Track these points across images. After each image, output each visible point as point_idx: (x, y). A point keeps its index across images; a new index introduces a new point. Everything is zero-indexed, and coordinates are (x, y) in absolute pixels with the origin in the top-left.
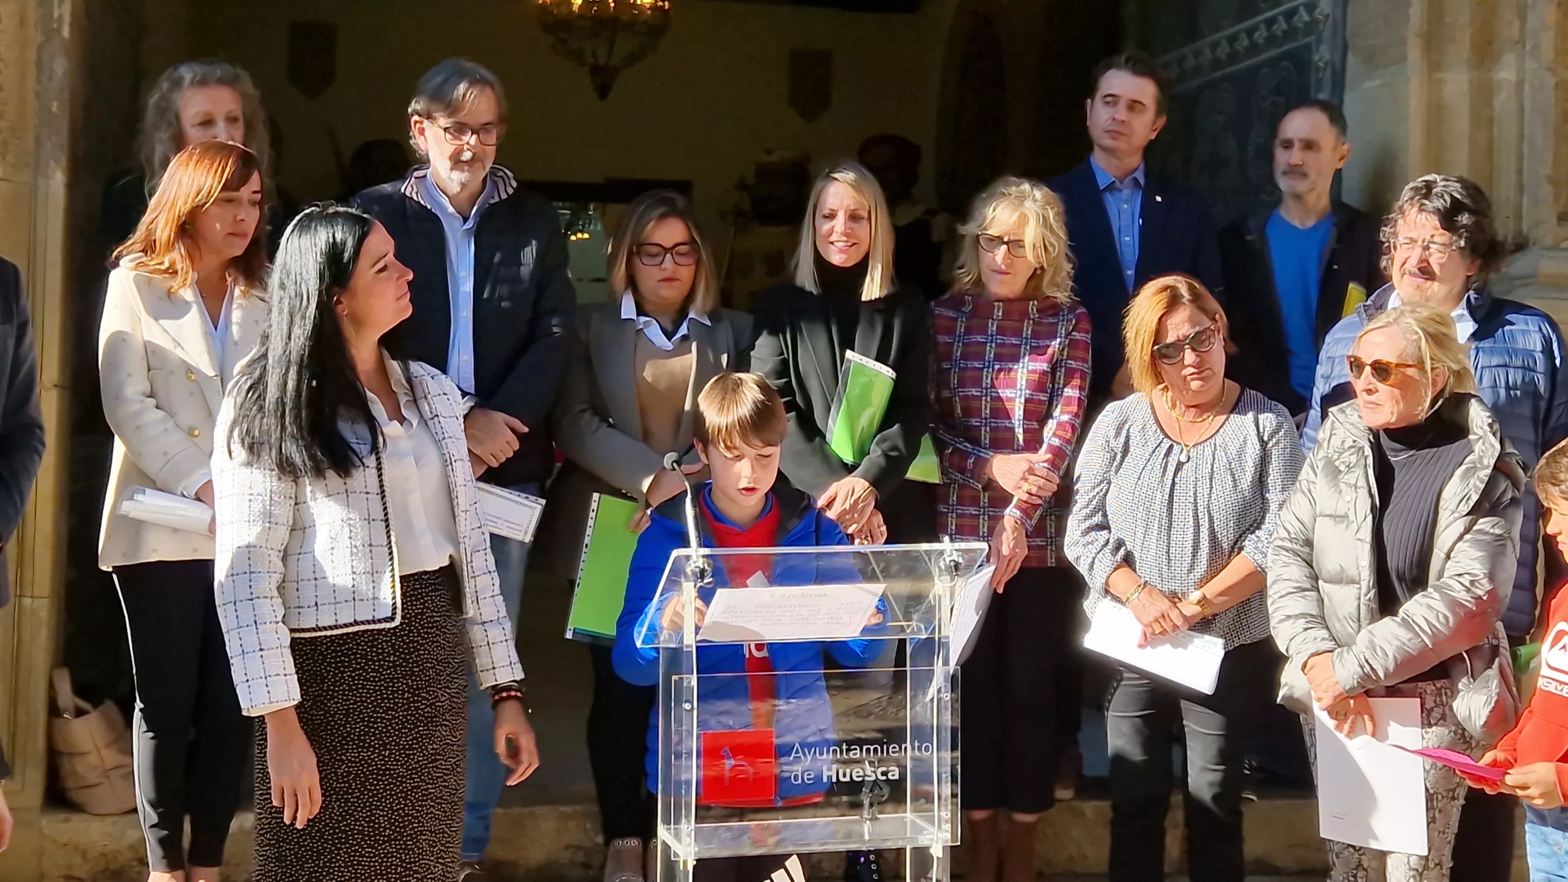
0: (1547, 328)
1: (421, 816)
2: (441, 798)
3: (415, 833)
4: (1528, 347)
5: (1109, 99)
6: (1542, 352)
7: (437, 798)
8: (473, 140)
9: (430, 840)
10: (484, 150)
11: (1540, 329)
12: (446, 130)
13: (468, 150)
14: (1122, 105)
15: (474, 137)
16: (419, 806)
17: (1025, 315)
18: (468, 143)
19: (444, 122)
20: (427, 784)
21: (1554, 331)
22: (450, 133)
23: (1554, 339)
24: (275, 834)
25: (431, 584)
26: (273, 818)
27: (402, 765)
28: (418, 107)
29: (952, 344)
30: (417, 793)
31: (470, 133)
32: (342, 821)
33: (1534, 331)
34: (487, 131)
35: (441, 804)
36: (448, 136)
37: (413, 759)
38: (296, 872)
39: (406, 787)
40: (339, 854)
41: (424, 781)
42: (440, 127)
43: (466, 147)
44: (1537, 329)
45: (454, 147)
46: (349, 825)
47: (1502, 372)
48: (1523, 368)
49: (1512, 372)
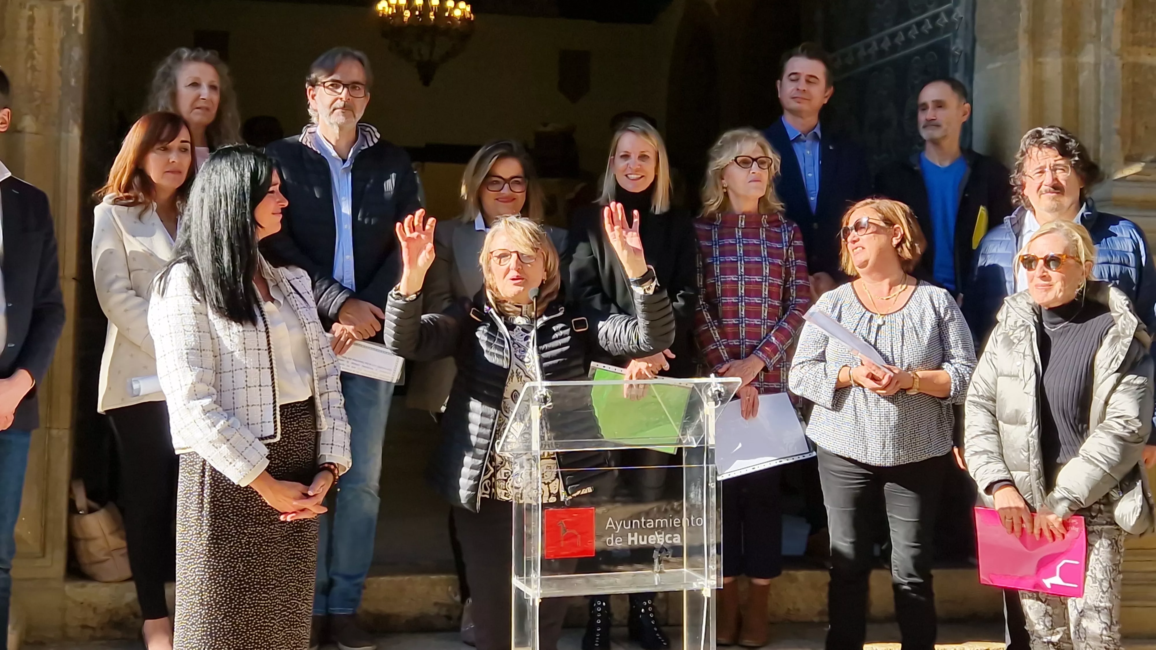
17: (760, 225)
25: (302, 410)
29: (712, 247)
47: (1106, 266)
48: (1120, 264)
49: (1112, 266)
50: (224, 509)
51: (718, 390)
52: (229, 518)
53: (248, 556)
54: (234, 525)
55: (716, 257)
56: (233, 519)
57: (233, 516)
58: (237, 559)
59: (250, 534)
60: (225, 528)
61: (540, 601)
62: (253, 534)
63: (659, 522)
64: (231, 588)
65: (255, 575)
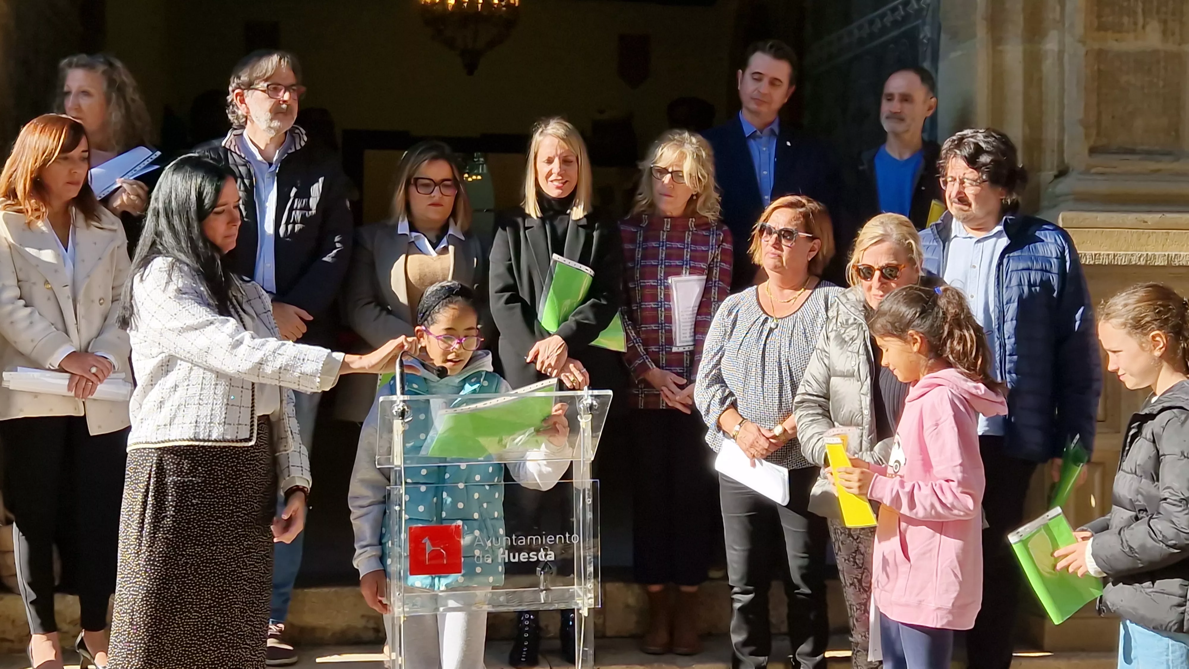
0: (1060, 240)
1: (236, 591)
2: (252, 579)
3: (230, 603)
4: (1046, 255)
5: (756, 76)
6: (1056, 258)
7: (249, 579)
9: (241, 608)
11: (1056, 240)
14: (766, 81)
16: (234, 584)
17: (686, 228)
20: (241, 569)
21: (1066, 242)
23: (1066, 247)
24: (131, 606)
26: (130, 594)
27: (224, 556)
29: (635, 249)
30: (234, 575)
32: (179, 597)
33: (1051, 243)
35: (252, 583)
37: (232, 552)
38: (143, 633)
39: (226, 571)
40: (175, 619)
41: (239, 567)
44: (1053, 241)
46: (183, 599)
47: (1025, 274)
48: (1042, 270)
49: (1033, 274)
55: (638, 261)
61: (405, 619)
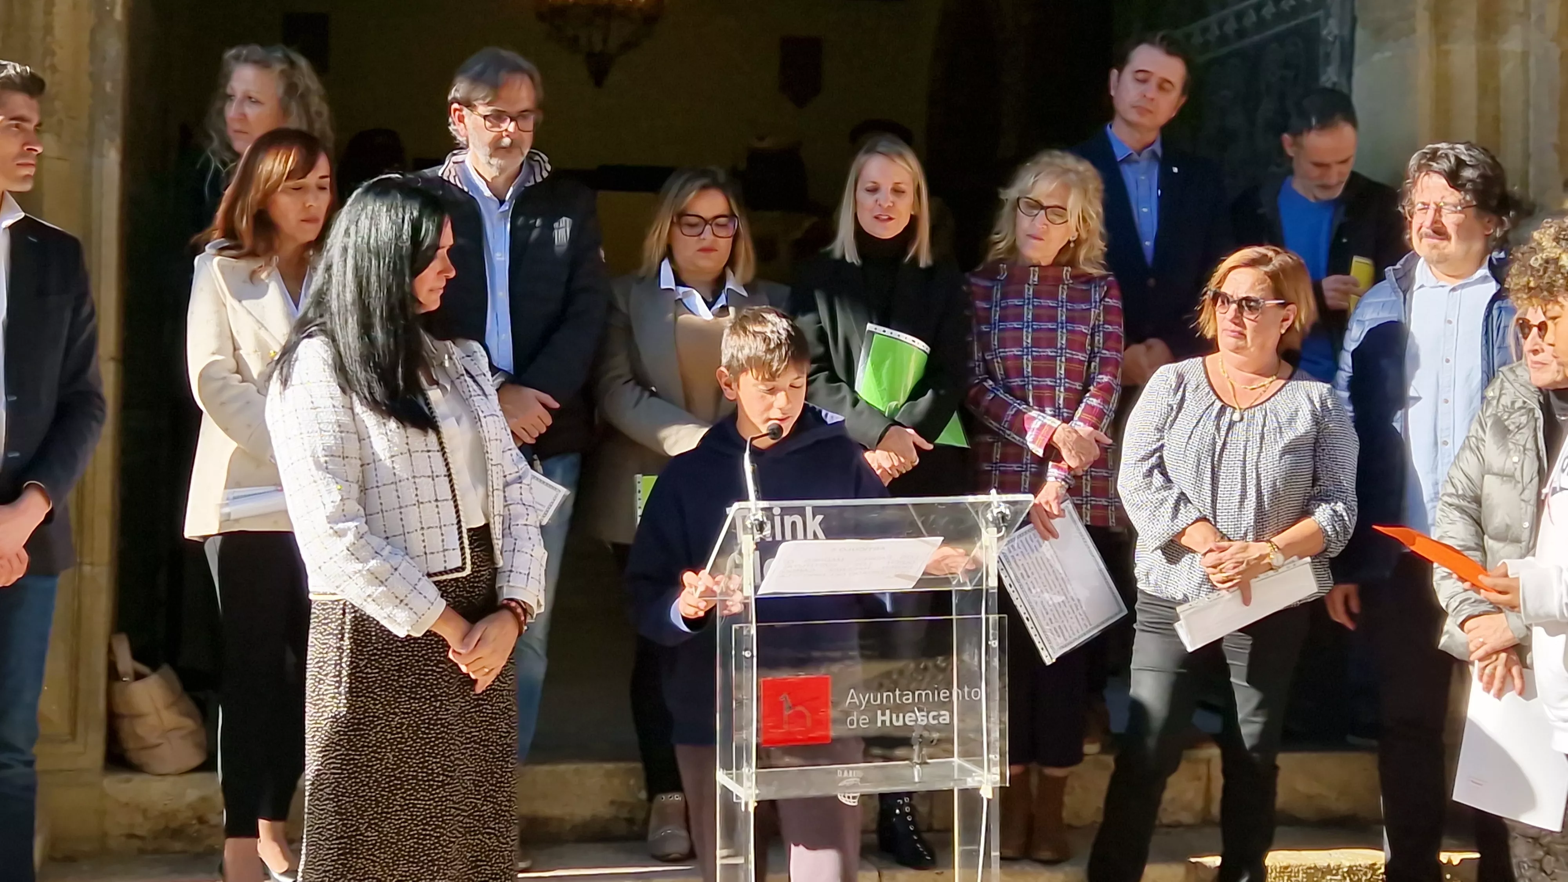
5: (1140, 76)
8: (511, 127)
10: (521, 135)
12: (485, 117)
13: (507, 136)
14: (1153, 83)
15: (513, 124)
17: (1059, 280)
18: (506, 130)
19: (483, 110)
22: (489, 121)
28: (458, 95)
29: (990, 309)
31: (509, 120)
34: (525, 117)
36: (488, 124)
42: (480, 115)
43: (504, 134)
45: (494, 134)
50: (368, 682)
51: (1001, 512)
52: (375, 693)
53: (400, 743)
54: (381, 703)
55: (995, 324)
56: (380, 695)
57: (381, 691)
58: (385, 748)
59: (403, 713)
60: (370, 708)
61: (756, 804)
62: (407, 713)
63: (920, 695)
64: (378, 786)
65: (410, 767)
